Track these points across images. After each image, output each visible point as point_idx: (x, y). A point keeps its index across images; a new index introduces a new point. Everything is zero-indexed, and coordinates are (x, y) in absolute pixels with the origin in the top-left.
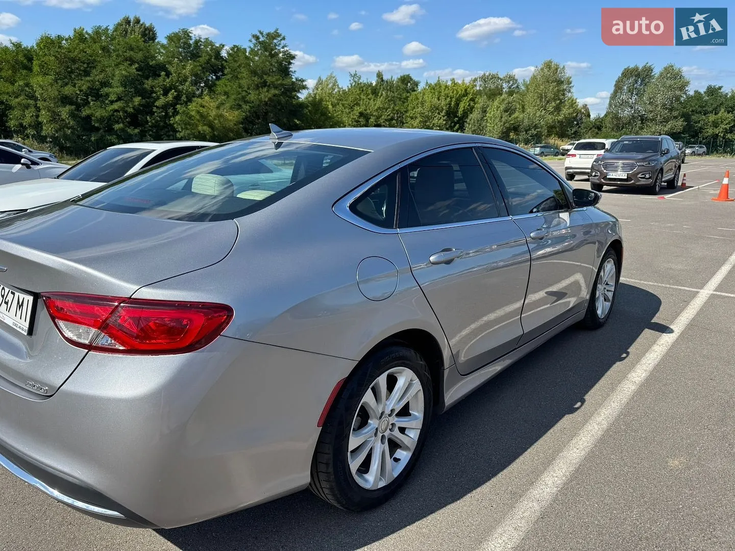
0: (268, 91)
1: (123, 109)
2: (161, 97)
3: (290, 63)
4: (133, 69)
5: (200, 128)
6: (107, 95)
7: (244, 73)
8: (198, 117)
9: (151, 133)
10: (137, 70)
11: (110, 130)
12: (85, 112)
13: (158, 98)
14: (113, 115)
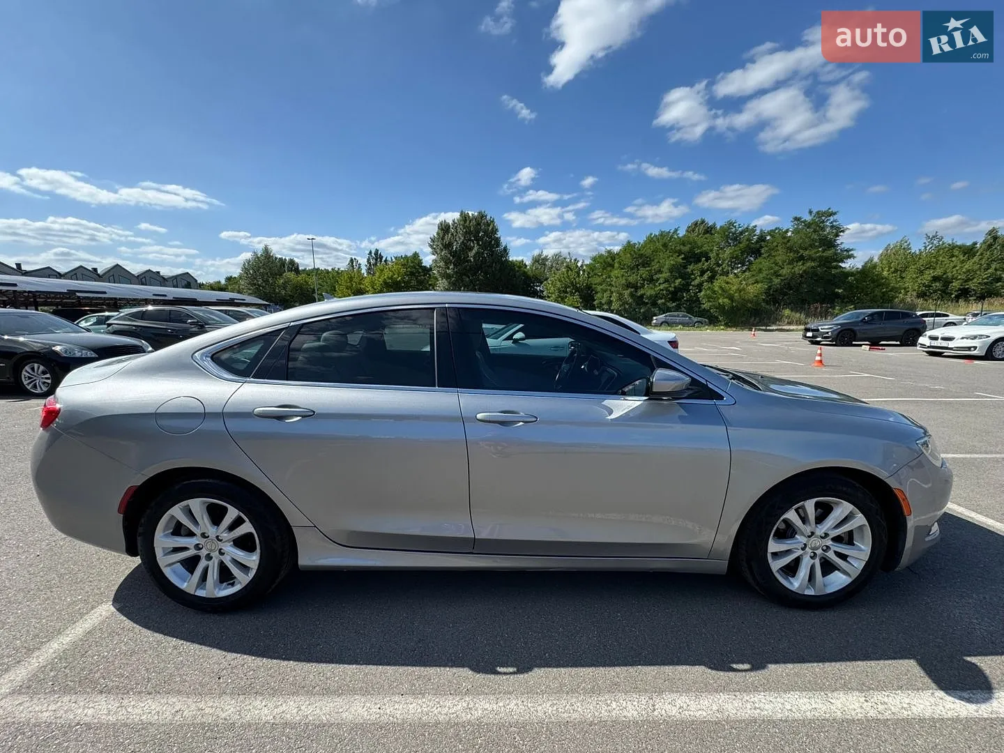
0: (803, 264)
1: (666, 289)
2: (698, 278)
3: (837, 235)
4: (680, 260)
5: (720, 301)
6: (658, 279)
7: (781, 250)
8: (720, 292)
9: (685, 305)
10: (683, 259)
11: (654, 304)
12: (640, 293)
13: (696, 278)
14: (659, 293)
